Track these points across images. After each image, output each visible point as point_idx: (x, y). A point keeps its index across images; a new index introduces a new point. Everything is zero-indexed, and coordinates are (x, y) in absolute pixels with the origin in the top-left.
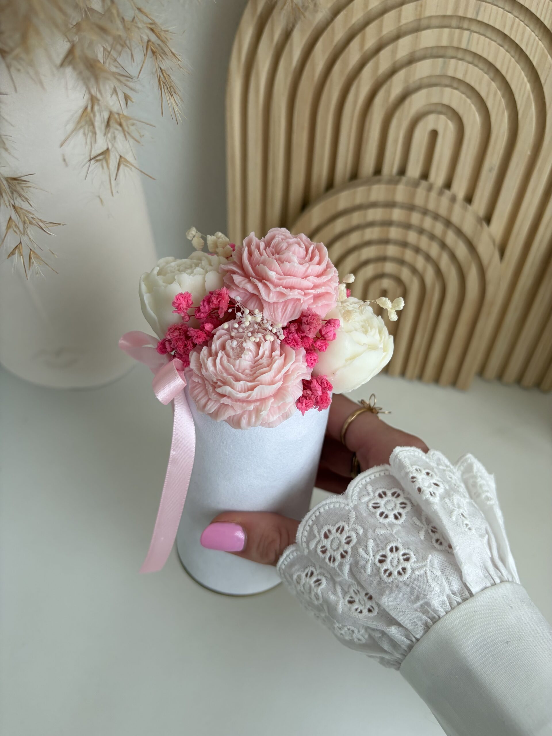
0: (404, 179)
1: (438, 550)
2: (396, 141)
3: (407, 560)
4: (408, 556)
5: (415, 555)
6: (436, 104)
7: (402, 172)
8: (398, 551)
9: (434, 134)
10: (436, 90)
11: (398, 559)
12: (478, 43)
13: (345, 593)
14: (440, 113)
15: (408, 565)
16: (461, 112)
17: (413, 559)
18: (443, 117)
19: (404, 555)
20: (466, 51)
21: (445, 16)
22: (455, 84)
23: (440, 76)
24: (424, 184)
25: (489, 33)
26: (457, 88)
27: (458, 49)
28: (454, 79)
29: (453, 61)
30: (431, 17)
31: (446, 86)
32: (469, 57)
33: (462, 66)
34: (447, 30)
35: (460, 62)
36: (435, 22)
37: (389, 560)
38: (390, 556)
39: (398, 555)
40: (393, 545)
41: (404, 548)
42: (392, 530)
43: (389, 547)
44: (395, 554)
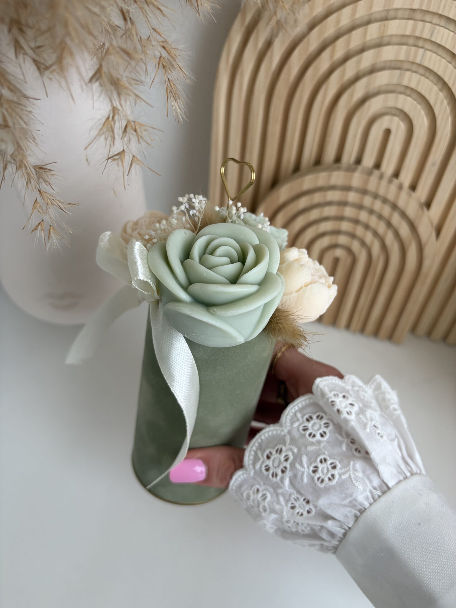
0: (360, 168)
1: (357, 457)
2: (355, 136)
3: (334, 467)
4: (334, 464)
5: (340, 463)
6: (391, 108)
7: (358, 161)
8: (327, 461)
9: (388, 132)
10: (392, 96)
11: (327, 468)
12: (430, 60)
13: (287, 501)
14: (394, 115)
15: (336, 472)
16: (411, 115)
17: (339, 466)
18: (396, 119)
19: (331, 464)
20: (419, 65)
21: (403, 36)
22: (408, 92)
23: (396, 85)
24: (376, 173)
25: (440, 51)
26: (409, 96)
27: (413, 63)
28: (407, 87)
29: (408, 73)
30: (391, 36)
31: (401, 93)
32: (421, 71)
33: (415, 77)
34: (404, 47)
35: (414, 74)
36: (395, 40)
37: (320, 470)
38: (321, 466)
39: (327, 464)
40: (322, 457)
41: (331, 459)
42: (320, 445)
43: (319, 460)
44: (324, 465)
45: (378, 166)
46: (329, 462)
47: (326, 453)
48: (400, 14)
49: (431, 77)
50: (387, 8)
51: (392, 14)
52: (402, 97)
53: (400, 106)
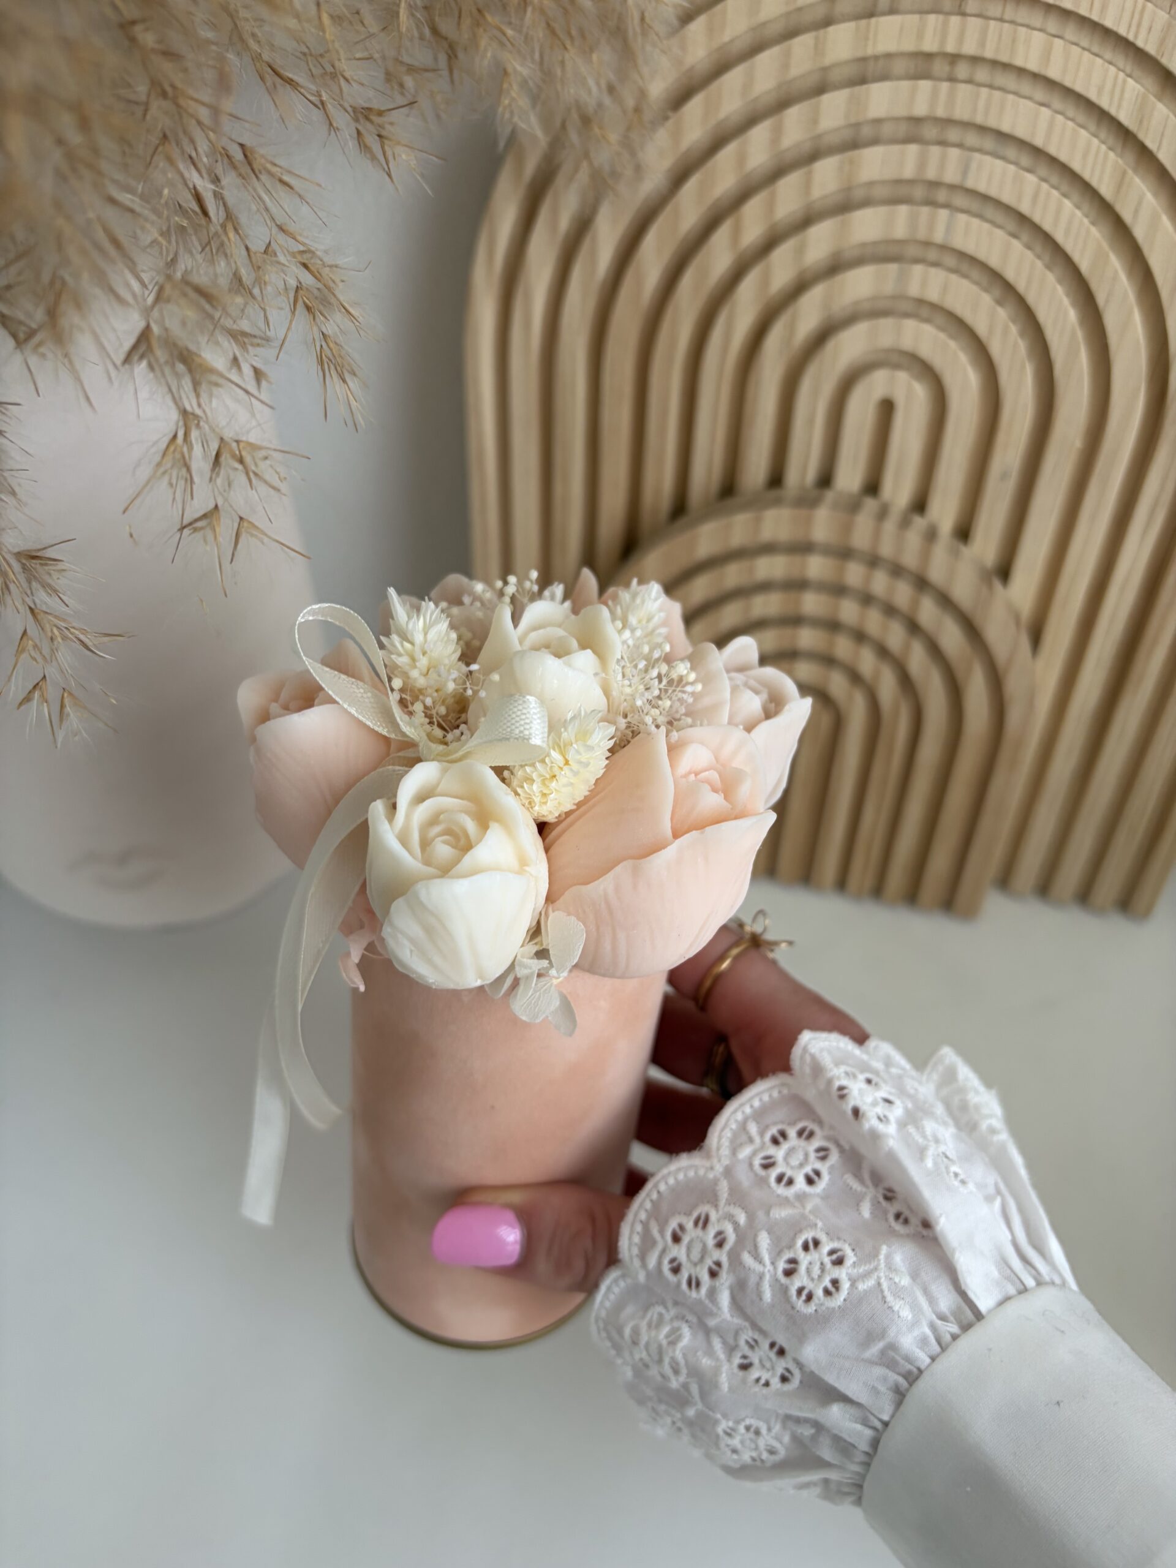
0: (830, 495)
1: (900, 1236)
2: (811, 424)
3: (839, 1262)
4: (839, 1254)
5: (853, 1250)
6: (887, 350)
7: (825, 481)
8: (820, 1246)
9: (887, 408)
10: (886, 324)
11: (822, 1264)
12: (967, 233)
13: (730, 1350)
14: (896, 366)
15: (842, 1273)
16: (939, 365)
17: (850, 1258)
18: (902, 376)
19: (832, 1252)
20: (944, 248)
21: (899, 182)
22: (925, 312)
23: (894, 297)
24: (870, 505)
25: (990, 212)
26: (927, 320)
27: (927, 244)
28: (920, 302)
29: (918, 269)
30: (871, 184)
31: (907, 315)
32: (950, 261)
33: (937, 276)
34: (903, 210)
35: (933, 271)
36: (879, 192)
37: (802, 1268)
38: (804, 1259)
39: (820, 1254)
40: (808, 1235)
41: (832, 1240)
42: (804, 1207)
43: (800, 1243)
44: (813, 1255)
45: (872, 487)
46: (825, 1248)
47: (820, 1224)
48: (887, 130)
49: (975, 274)
50: (853, 120)
51: (867, 132)
52: (910, 324)
53: (907, 343)
